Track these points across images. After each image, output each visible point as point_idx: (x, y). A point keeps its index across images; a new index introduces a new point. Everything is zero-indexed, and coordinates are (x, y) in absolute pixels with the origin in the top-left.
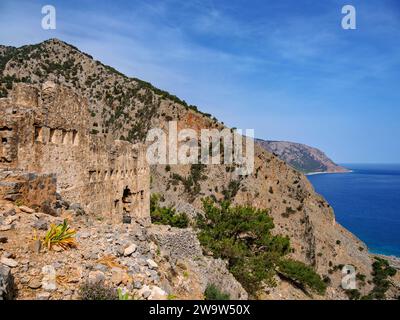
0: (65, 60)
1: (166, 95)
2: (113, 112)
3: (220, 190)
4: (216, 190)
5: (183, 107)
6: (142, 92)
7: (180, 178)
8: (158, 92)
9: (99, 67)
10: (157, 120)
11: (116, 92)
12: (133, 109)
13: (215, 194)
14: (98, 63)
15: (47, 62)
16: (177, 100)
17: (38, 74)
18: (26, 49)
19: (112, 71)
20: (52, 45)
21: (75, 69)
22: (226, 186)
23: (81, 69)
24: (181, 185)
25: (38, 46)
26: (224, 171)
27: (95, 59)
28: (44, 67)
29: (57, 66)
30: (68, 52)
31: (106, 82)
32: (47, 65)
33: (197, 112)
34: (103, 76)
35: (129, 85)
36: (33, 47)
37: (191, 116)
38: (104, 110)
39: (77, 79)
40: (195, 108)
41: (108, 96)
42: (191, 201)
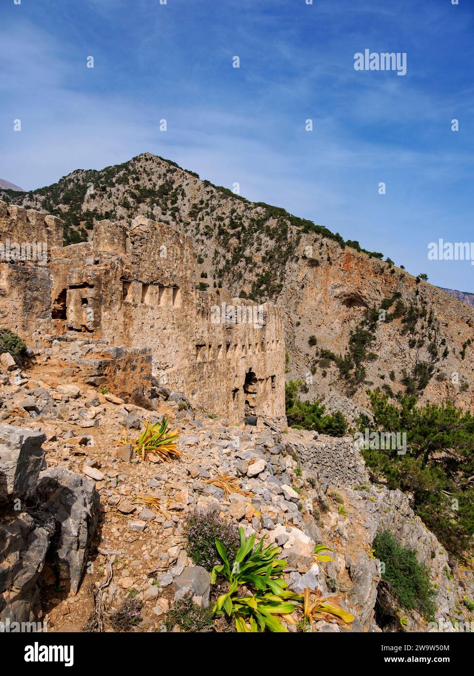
0: (160, 182)
1: (308, 227)
2: (229, 256)
3: (399, 376)
4: (392, 376)
5: (336, 244)
6: (272, 223)
7: (332, 357)
8: (296, 221)
9: (209, 189)
10: (294, 266)
11: (233, 225)
12: (258, 250)
13: (391, 384)
14: (207, 183)
15: (137, 187)
16: (326, 233)
17: (126, 205)
18: (110, 172)
19: (227, 193)
20: (143, 163)
21: (175, 195)
22: (409, 371)
23: (184, 195)
24: (333, 368)
25: (125, 166)
26: (406, 347)
28: (133, 196)
29: (151, 193)
30: (164, 170)
31: (218, 212)
32: (137, 192)
33: (359, 250)
34: (214, 202)
35: (252, 214)
36: (119, 168)
37: (349, 257)
38: (216, 253)
39: (177, 210)
40: (355, 245)
41: (222, 232)
42: (351, 394)
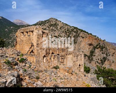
0: (54, 23)
1: (82, 31)
2: (67, 36)
3: (100, 59)
4: (98, 59)
5: (87, 34)
6: (75, 30)
7: (87, 55)
8: (80, 30)
9: (63, 24)
10: (79, 38)
11: (68, 31)
12: (72, 35)
13: (98, 61)
14: (63, 23)
15: (50, 24)
16: (85, 32)
17: (48, 27)
18: (45, 21)
19: (66, 25)
20: (51, 19)
21: (57, 25)
22: (102, 58)
23: (59, 25)
24: (87, 58)
25: (48, 20)
26: (101, 54)
27: (62, 22)
29: (53, 25)
30: (55, 21)
31: (65, 28)
33: (92, 35)
34: (64, 26)
35: (71, 28)
36: (47, 20)
37: (90, 37)
38: (65, 36)
39: (57, 28)
40: (91, 34)
41: (66, 32)
42: (90, 63)
